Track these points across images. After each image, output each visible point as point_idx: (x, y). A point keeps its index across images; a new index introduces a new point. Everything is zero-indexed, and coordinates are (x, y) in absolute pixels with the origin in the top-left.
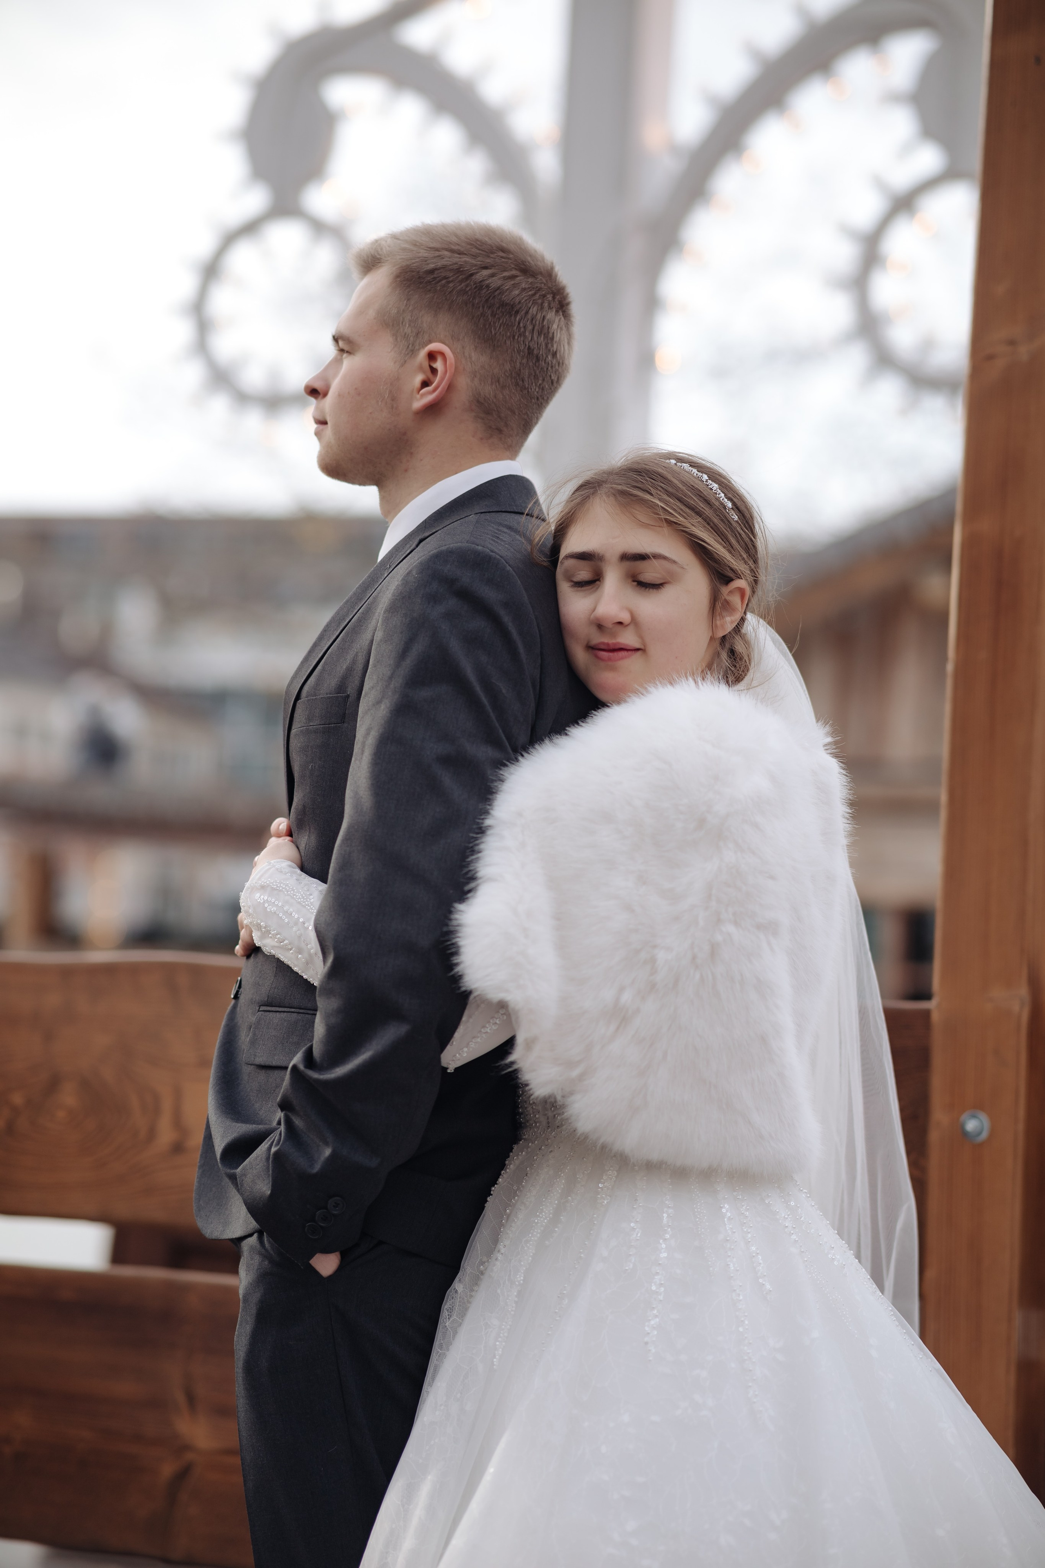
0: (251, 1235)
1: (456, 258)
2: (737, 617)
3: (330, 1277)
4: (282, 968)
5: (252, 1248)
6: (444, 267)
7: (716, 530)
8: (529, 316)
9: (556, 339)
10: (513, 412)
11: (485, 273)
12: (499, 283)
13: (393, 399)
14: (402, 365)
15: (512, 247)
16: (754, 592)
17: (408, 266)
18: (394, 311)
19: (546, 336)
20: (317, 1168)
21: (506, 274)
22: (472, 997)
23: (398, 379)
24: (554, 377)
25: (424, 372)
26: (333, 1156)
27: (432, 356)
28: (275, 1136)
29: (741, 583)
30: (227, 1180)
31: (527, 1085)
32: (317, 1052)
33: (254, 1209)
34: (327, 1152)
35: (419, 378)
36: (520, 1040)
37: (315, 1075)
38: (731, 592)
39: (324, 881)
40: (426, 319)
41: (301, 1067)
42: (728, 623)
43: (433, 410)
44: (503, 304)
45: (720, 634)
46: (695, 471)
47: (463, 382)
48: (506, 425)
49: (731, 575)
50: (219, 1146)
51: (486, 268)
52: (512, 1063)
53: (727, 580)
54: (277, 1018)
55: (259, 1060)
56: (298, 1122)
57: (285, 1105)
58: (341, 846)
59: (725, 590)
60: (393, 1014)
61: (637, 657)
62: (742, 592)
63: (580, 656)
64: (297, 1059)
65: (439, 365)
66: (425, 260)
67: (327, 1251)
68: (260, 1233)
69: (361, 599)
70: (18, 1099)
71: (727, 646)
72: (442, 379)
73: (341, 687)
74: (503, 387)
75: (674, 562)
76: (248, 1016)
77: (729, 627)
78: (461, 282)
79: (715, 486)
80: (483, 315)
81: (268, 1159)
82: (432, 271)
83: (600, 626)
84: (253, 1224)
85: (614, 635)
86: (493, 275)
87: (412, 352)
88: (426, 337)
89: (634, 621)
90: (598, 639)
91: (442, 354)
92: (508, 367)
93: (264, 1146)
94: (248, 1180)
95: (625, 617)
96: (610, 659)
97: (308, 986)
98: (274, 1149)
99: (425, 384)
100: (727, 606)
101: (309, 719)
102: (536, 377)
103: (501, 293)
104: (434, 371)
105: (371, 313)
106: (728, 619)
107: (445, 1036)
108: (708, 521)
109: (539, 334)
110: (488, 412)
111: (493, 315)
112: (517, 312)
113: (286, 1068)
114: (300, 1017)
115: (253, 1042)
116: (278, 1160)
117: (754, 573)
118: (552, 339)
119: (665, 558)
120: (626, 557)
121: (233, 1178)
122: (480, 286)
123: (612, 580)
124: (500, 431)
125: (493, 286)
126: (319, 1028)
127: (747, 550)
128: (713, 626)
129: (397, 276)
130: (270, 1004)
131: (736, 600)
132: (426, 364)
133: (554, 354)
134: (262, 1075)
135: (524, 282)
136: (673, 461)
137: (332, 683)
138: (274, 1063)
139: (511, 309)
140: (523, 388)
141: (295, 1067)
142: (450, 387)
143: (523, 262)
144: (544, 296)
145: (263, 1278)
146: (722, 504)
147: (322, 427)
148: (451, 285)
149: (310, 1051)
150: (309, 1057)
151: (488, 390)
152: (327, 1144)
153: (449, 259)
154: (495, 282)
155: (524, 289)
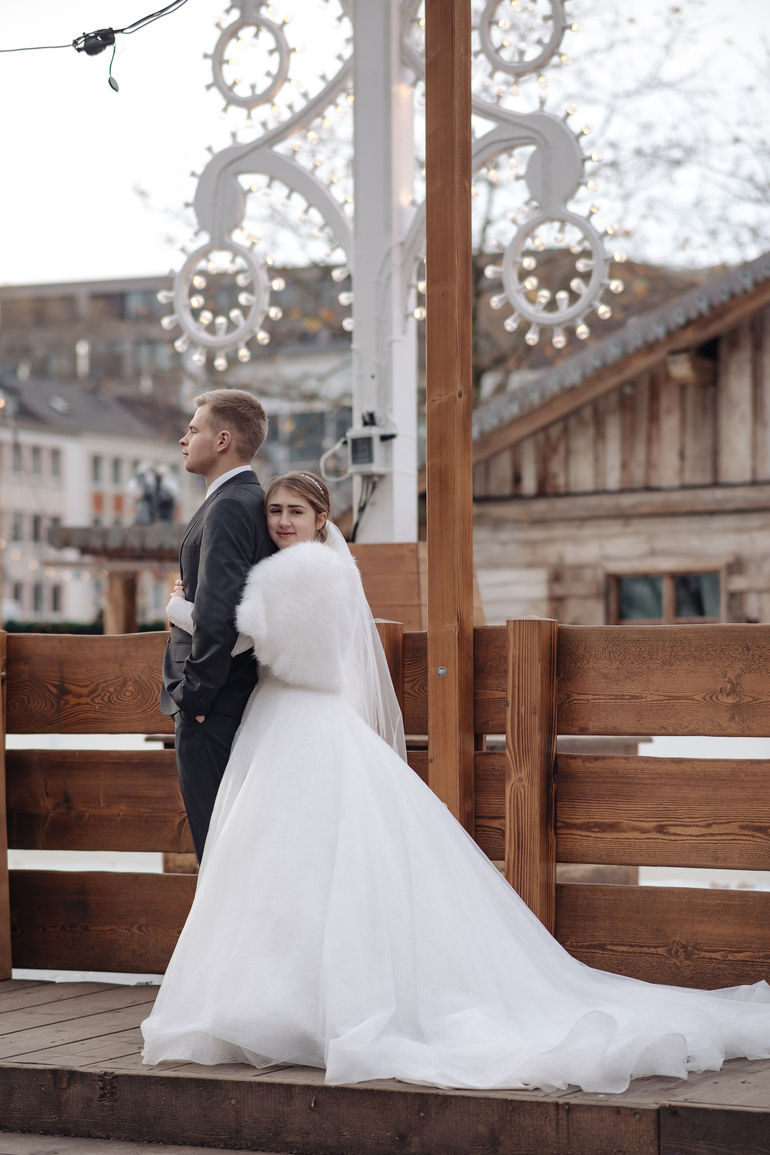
0: (177, 712)
1: (231, 404)
2: (323, 524)
3: (202, 723)
4: (181, 630)
5: (178, 716)
6: (227, 407)
7: (317, 497)
8: (254, 422)
9: (262, 429)
10: (249, 451)
11: (240, 408)
12: (245, 411)
13: (211, 448)
14: (214, 437)
15: (248, 400)
16: (328, 516)
17: (215, 406)
18: (211, 420)
19: (259, 428)
20: (196, 690)
21: (247, 409)
22: (239, 634)
23: (213, 442)
24: (261, 440)
25: (221, 439)
26: (201, 685)
27: (223, 434)
28: (183, 681)
29: (324, 513)
30: (169, 696)
31: (259, 662)
32: (193, 655)
33: (178, 704)
34: (199, 684)
35: (219, 441)
36: (256, 648)
37: (194, 662)
38: (321, 516)
39: (193, 601)
40: (222, 423)
41: (189, 660)
42: (320, 526)
43: (224, 451)
44: (246, 418)
45: (318, 529)
46: (310, 478)
47: (234, 443)
48: (247, 455)
49: (322, 511)
50: (166, 687)
51: (240, 407)
52: (254, 655)
53: (320, 513)
54: (182, 647)
55: (177, 660)
56: (189, 677)
57: (185, 672)
58: (197, 593)
59: (320, 516)
60: (216, 642)
61: (293, 536)
62: (325, 516)
63: (275, 536)
64: (188, 658)
65: (226, 437)
66: (221, 404)
67: (200, 715)
68: (180, 711)
69: (200, 514)
70: (112, 690)
71: (320, 533)
72: (227, 442)
73: (195, 542)
74: (246, 444)
75: (304, 508)
76: (173, 647)
77: (321, 527)
78: (233, 411)
79: (316, 483)
80: (240, 422)
81: (181, 688)
82: (223, 408)
83: (281, 527)
84: (179, 709)
85: (286, 529)
86: (242, 409)
87: (217, 433)
88: (221, 428)
89: (292, 525)
90: (280, 531)
91: (227, 434)
92: (247, 438)
93: (180, 685)
94: (176, 695)
95: (289, 524)
96: (285, 537)
97: (189, 636)
98: (183, 685)
99: (221, 443)
100: (320, 520)
101: (186, 553)
102: (256, 441)
103: (245, 415)
104: (224, 439)
105: (203, 420)
106: (321, 524)
107: (232, 646)
108: (314, 494)
109: (257, 427)
110: (241, 452)
111: (243, 422)
112: (250, 421)
113: (184, 662)
114: (188, 646)
115: (175, 655)
116: (184, 688)
117: (329, 511)
118: (261, 428)
119: (302, 507)
120: (289, 506)
121: (171, 695)
122: (239, 413)
123: (285, 513)
124: (245, 457)
125: (243, 413)
126: (194, 647)
127: (325, 500)
128: (316, 527)
129: (212, 409)
130: (180, 642)
131: (323, 518)
132: (221, 437)
133: (262, 433)
134: (178, 665)
135: (253, 411)
136: (303, 475)
137: (192, 541)
138: (181, 661)
139: (248, 420)
140: (252, 444)
141: (187, 661)
142: (229, 444)
143: (252, 405)
144: (259, 415)
145: (182, 725)
146: (319, 489)
147: (186, 456)
148: (230, 412)
149: (191, 655)
150: (191, 657)
151: (241, 445)
152: (199, 682)
153: (229, 404)
154: (243, 411)
155: (252, 414)
